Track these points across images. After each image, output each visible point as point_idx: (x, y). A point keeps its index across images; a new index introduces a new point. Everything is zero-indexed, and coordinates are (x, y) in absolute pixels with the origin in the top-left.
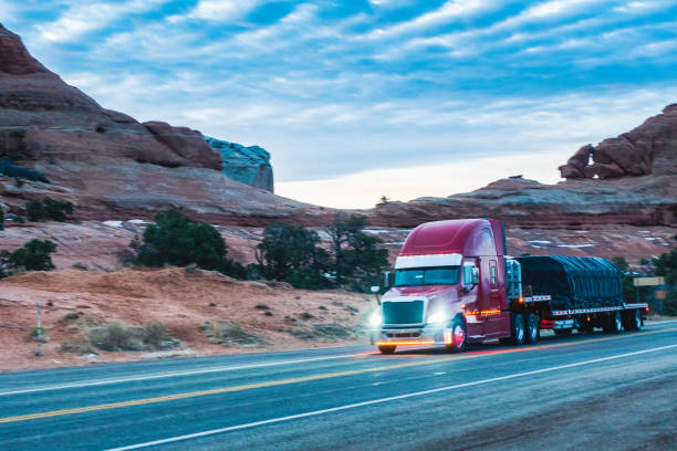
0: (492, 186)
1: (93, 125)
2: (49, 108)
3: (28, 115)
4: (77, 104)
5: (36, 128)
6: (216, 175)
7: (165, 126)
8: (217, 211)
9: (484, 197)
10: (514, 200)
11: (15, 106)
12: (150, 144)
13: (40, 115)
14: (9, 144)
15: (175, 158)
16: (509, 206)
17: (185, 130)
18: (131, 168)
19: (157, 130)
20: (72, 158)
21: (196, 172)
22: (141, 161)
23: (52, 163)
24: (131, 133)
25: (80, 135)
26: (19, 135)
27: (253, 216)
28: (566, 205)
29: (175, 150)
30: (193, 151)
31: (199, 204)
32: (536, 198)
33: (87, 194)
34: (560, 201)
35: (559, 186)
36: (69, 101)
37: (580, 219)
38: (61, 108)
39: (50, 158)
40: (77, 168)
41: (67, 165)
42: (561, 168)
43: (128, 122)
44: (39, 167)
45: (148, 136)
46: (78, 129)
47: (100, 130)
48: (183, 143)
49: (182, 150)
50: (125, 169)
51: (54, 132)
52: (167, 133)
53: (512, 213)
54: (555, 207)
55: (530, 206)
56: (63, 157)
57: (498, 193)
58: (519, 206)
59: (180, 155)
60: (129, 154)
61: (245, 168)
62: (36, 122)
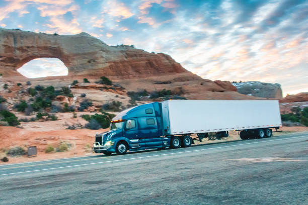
1: (200, 83)
2: (188, 80)
3: (183, 83)
4: (195, 78)
5: (185, 86)
6: (235, 93)
7: (220, 81)
11: (179, 81)
12: (216, 87)
13: (185, 82)
14: (178, 91)
15: (223, 89)
17: (225, 82)
18: (211, 93)
19: (217, 83)
20: (194, 92)
21: (229, 92)
22: (213, 91)
24: (210, 84)
25: (196, 86)
26: (181, 88)
30: (228, 87)
36: (193, 78)
38: (192, 80)
39: (188, 93)
40: (195, 95)
41: (193, 94)
43: (209, 81)
45: (216, 85)
47: (202, 84)
48: (224, 85)
49: (225, 87)
50: (208, 94)
51: (189, 86)
52: (220, 83)
56: (191, 92)
59: (224, 88)
60: (209, 90)
61: (273, 89)
62: (185, 84)
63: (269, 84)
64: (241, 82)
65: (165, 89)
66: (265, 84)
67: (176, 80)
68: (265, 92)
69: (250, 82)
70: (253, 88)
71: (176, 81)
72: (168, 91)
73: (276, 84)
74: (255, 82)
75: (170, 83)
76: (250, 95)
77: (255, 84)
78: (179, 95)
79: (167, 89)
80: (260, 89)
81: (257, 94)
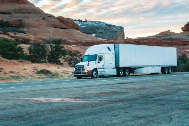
0: (160, 34)
1: (41, 18)
2: (29, 13)
3: (23, 15)
5: (25, 19)
6: (77, 31)
7: (63, 18)
8: (75, 41)
9: (157, 37)
10: (166, 38)
11: (20, 13)
12: (58, 23)
13: (26, 15)
14: (18, 23)
15: (65, 26)
16: (165, 39)
17: (68, 19)
18: (52, 30)
19: (60, 19)
20: (35, 27)
21: (71, 30)
22: (55, 27)
23: (29, 28)
24: (52, 19)
25: (37, 21)
26: (20, 21)
27: (86, 43)
28: (183, 39)
29: (65, 24)
30: (70, 25)
31: (70, 39)
32: (173, 37)
33: (37, 37)
34: (181, 38)
35: (181, 33)
36: (35, 11)
37: (186, 43)
38: (33, 13)
39: (28, 27)
40: (35, 30)
41: (33, 29)
42: (182, 28)
43: (52, 16)
44: (25, 30)
45: (58, 20)
46: (37, 19)
47: (43, 19)
48: (67, 22)
49: (67, 24)
50: (50, 30)
51: (30, 20)
52: (63, 20)
53: (166, 41)
54: (179, 39)
55: (171, 39)
56: (32, 26)
57: (161, 36)
58: (168, 39)
59: (67, 26)
60: (51, 26)
61: (117, 32)
62: (25, 17)
63: (113, 26)
64: (86, 21)
65: (3, 20)
66: (110, 26)
67: (16, 11)
68: (108, 34)
69: (95, 22)
70: (98, 28)
71: (16, 13)
72: (7, 22)
73: (120, 27)
74: (100, 22)
75: (10, 13)
76: (94, 35)
77: (100, 24)
78: (18, 28)
79: (5, 20)
80: (104, 30)
81: (100, 35)
